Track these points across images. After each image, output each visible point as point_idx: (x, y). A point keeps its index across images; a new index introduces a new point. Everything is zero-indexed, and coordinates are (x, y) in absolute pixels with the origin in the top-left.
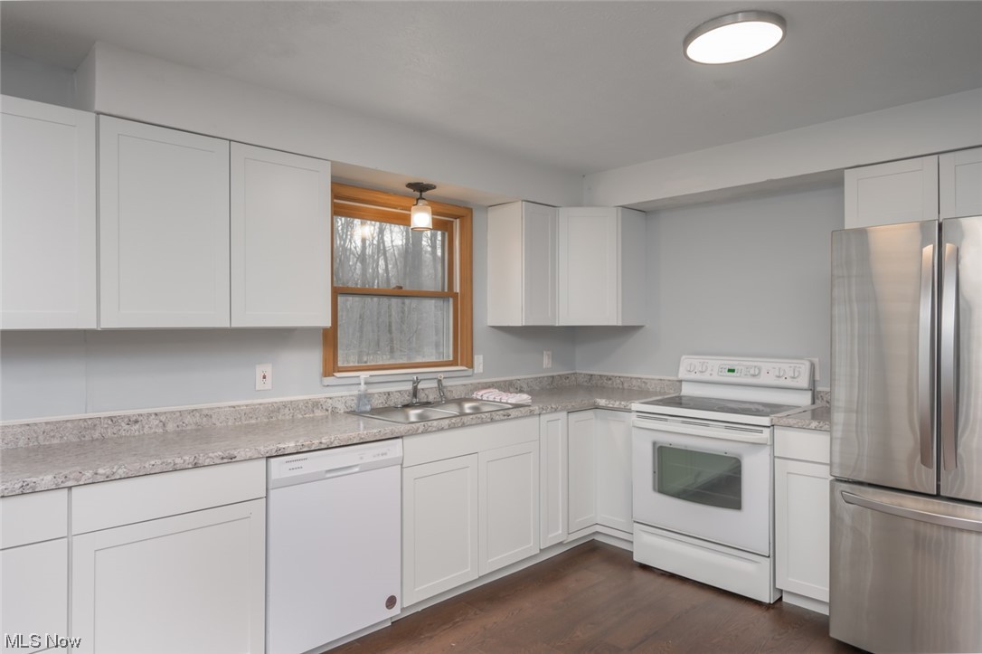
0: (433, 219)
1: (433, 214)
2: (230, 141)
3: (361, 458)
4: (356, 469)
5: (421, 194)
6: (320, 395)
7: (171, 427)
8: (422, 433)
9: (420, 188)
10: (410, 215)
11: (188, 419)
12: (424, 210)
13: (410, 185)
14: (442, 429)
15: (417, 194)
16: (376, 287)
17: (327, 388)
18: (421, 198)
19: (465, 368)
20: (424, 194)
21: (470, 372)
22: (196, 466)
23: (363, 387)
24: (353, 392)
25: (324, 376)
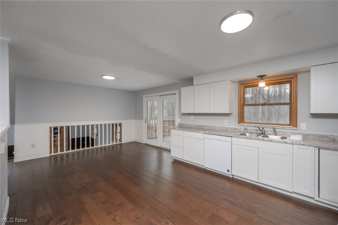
4: (220, 140)
6: (237, 127)
7: (210, 128)
8: (236, 137)
10: (258, 84)
11: (212, 127)
12: (264, 82)
13: (258, 76)
14: (243, 138)
15: (261, 78)
16: (258, 103)
17: (239, 126)
22: (194, 132)
23: (246, 127)
24: (244, 128)
25: (238, 123)
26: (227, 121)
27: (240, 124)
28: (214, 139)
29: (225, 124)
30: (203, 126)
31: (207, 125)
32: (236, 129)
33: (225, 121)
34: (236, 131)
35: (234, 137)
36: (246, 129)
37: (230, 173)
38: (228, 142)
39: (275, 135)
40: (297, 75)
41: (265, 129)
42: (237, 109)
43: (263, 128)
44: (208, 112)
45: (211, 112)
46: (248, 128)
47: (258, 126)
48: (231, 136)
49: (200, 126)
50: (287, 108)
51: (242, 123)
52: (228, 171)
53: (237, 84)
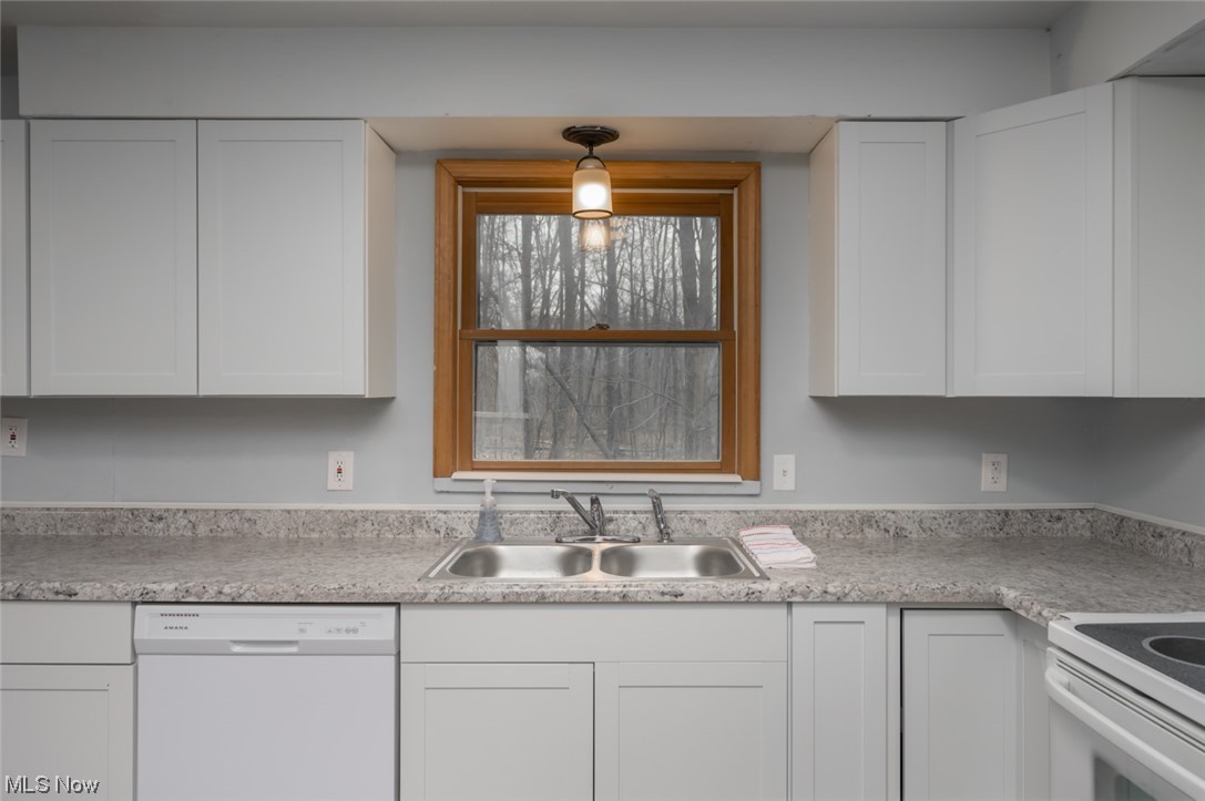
0: (613, 194)
1: (613, 187)
2: (197, 119)
3: (302, 631)
4: (294, 649)
5: (591, 151)
6: (429, 506)
9: (590, 138)
11: (225, 522)
17: (442, 496)
18: (591, 156)
19: (737, 478)
20: (596, 149)
21: (751, 486)
23: (489, 498)
24: (474, 505)
25: (435, 476)
26: (346, 458)
27: (444, 483)
28: (237, 649)
29: (333, 483)
30: (132, 511)
31: (173, 505)
32: (418, 520)
33: (334, 459)
34: (422, 534)
35: (420, 602)
36: (488, 517)
39: (660, 541)
40: (758, 168)
41: (608, 505)
42: (430, 368)
43: (595, 501)
45: (207, 390)
46: (505, 505)
47: (569, 489)
48: (391, 590)
49: (106, 518)
50: (710, 359)
51: (462, 469)
53: (429, 171)
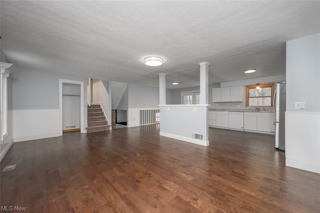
10: (256, 87)
13: (256, 84)
35: (245, 112)
37: (243, 129)
38: (242, 114)
44: (230, 101)
48: (243, 112)
52: (242, 128)
53: (245, 87)
